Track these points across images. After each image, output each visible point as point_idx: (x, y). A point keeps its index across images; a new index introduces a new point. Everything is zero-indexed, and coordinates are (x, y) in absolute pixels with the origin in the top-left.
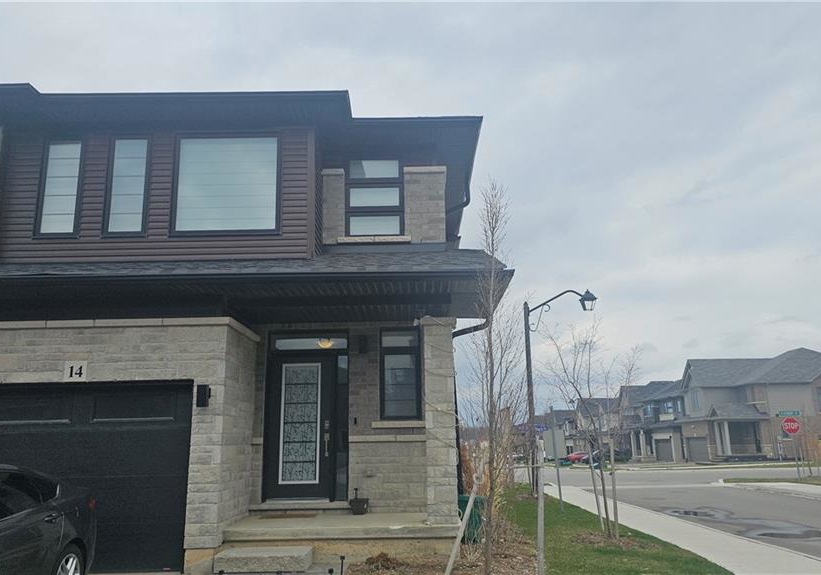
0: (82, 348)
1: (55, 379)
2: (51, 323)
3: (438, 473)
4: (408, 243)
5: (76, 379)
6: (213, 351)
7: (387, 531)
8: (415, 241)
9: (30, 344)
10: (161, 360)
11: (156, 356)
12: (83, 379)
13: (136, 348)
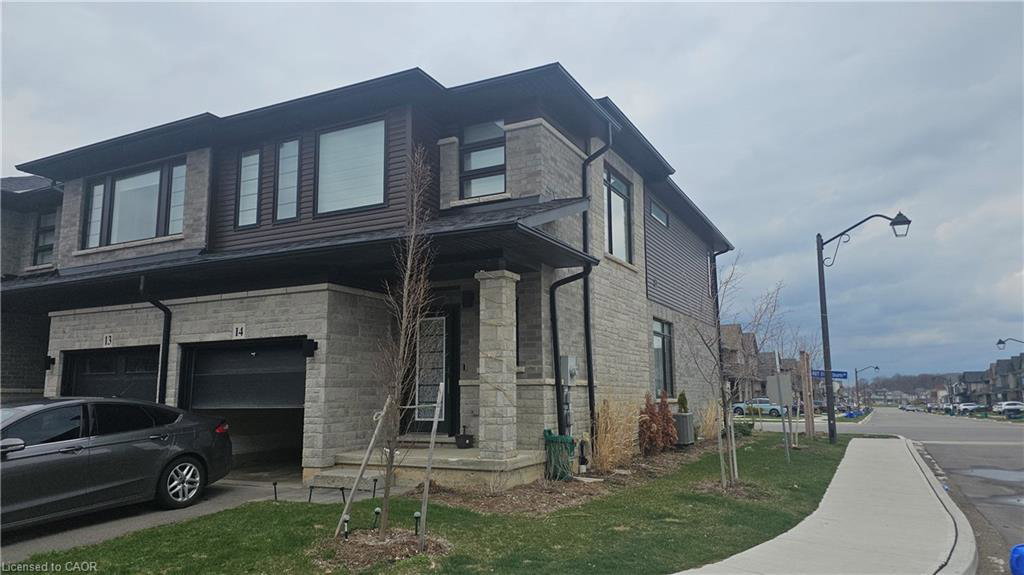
0: (243, 313)
1: (229, 338)
2: (225, 296)
3: (488, 413)
4: (509, 199)
5: (239, 337)
6: (318, 312)
7: (447, 462)
8: (514, 197)
9: (215, 312)
10: (287, 320)
11: (284, 318)
12: (243, 337)
13: (273, 311)
